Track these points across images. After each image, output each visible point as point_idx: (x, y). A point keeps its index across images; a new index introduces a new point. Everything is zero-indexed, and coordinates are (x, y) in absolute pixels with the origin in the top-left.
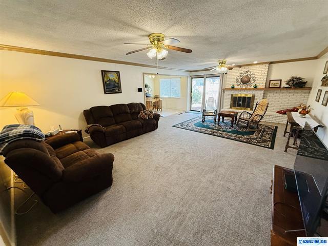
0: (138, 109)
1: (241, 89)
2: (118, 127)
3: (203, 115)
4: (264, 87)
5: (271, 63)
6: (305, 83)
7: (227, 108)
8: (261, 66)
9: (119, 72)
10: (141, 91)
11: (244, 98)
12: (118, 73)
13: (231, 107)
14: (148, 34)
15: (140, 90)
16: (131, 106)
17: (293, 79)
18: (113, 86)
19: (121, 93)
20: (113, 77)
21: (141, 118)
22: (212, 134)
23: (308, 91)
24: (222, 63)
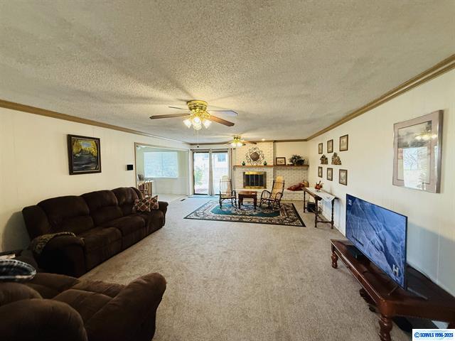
0: (130, 198)
1: (252, 167)
2: (108, 230)
3: (221, 199)
4: (272, 164)
5: (275, 141)
6: (303, 161)
7: (240, 188)
8: (268, 143)
9: (99, 139)
10: (132, 169)
11: (257, 176)
12: (97, 141)
13: (244, 187)
14: (190, 99)
15: (130, 167)
16: (119, 192)
17: (295, 158)
18: (86, 162)
19: (100, 172)
20: (88, 147)
21: (139, 211)
22: (241, 221)
23: (305, 168)
24: (237, 138)
